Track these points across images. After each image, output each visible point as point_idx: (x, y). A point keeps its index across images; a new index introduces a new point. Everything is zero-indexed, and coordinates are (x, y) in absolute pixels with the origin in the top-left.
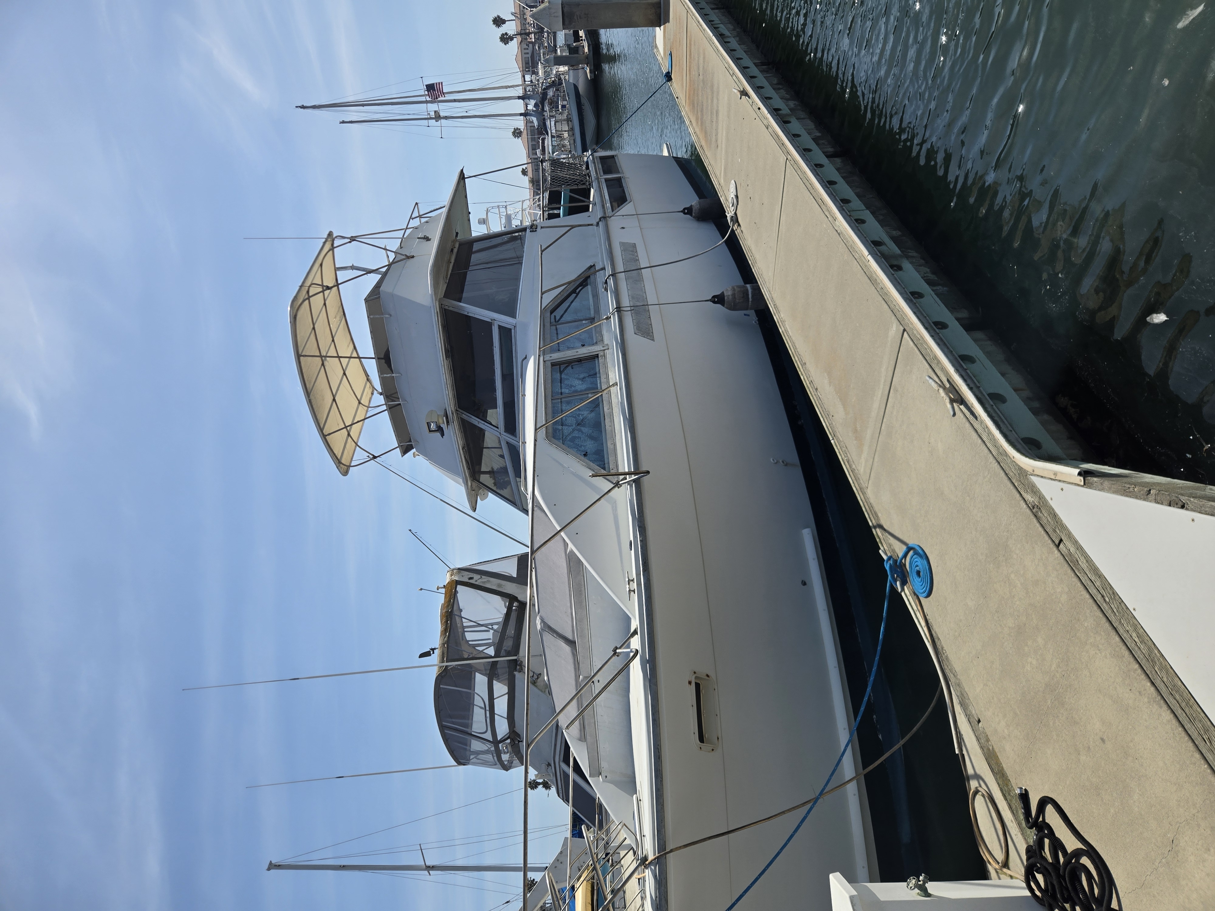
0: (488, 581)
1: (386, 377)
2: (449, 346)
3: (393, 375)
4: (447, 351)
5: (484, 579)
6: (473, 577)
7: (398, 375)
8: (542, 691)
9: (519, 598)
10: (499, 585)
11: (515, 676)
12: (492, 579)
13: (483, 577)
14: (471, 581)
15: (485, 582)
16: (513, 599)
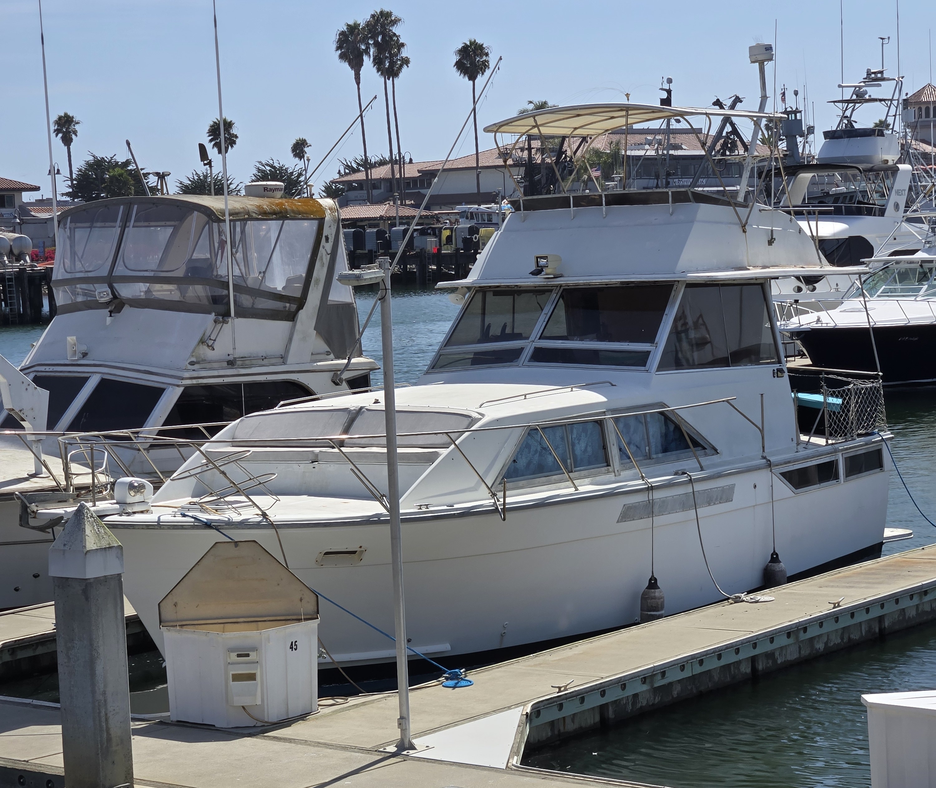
0: (323, 265)
3: (604, 206)
5: (326, 259)
6: (328, 242)
8: (193, 351)
9: (301, 311)
11: (209, 312)
13: (329, 256)
14: (324, 239)
15: (322, 259)
16: (301, 302)
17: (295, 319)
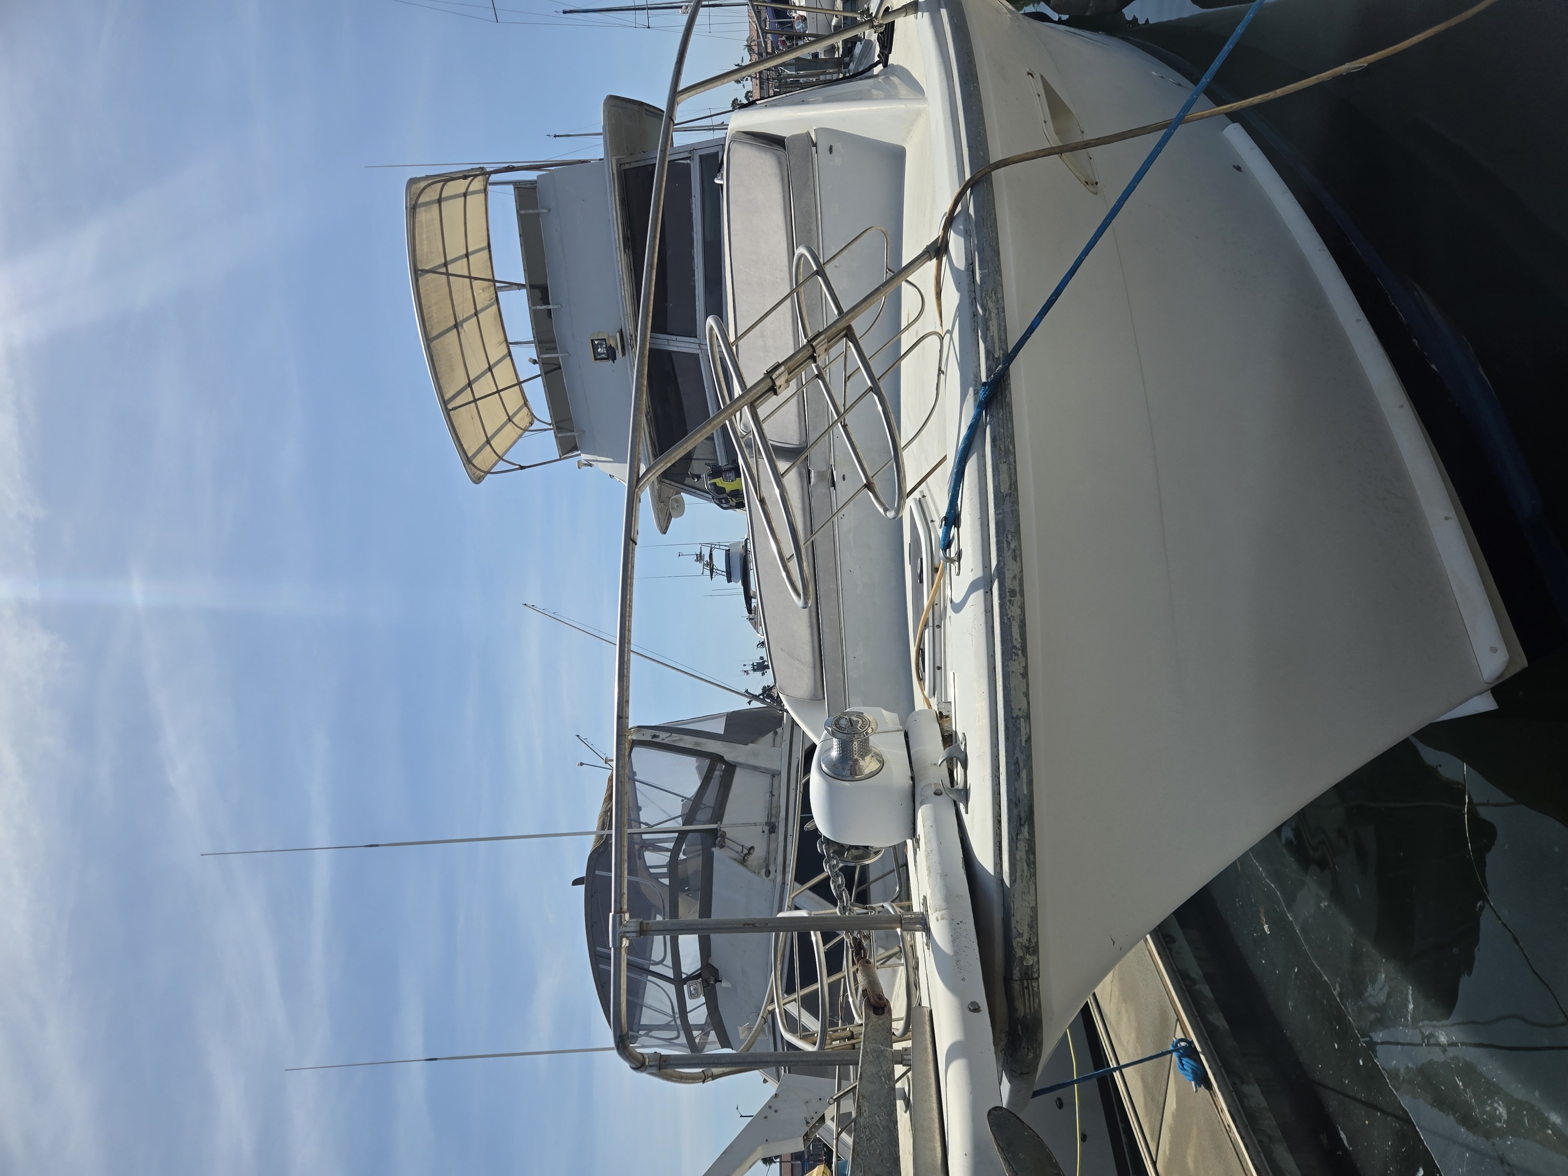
0: (681, 740)
1: (539, 309)
2: (629, 231)
3: (550, 307)
4: (626, 239)
5: (675, 737)
6: (659, 736)
7: (557, 307)
8: (754, 872)
9: (726, 758)
10: (697, 744)
11: (712, 854)
12: (686, 737)
13: (673, 735)
14: (655, 740)
15: (676, 740)
16: (716, 759)
17: (734, 764)
